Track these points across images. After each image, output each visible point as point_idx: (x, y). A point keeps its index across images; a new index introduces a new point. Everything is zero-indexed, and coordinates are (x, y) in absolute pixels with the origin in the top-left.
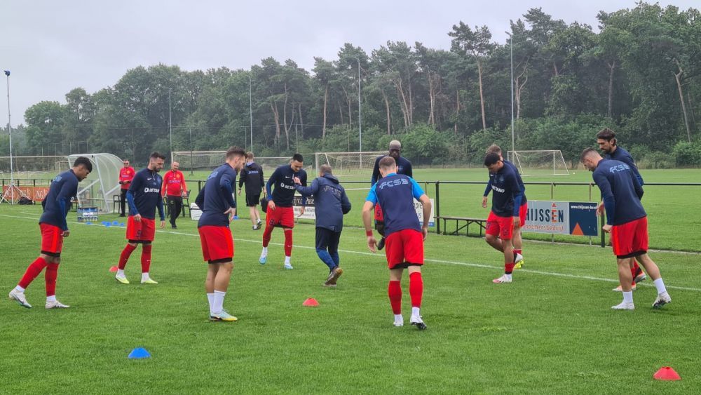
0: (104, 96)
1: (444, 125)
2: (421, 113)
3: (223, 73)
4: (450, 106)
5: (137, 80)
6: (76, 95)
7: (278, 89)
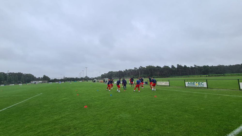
0: (107, 74)
1: (134, 75)
2: (132, 74)
3: (116, 72)
4: (134, 74)
5: (109, 72)
6: (105, 74)
7: (121, 73)
